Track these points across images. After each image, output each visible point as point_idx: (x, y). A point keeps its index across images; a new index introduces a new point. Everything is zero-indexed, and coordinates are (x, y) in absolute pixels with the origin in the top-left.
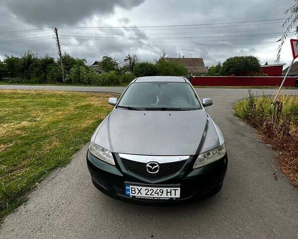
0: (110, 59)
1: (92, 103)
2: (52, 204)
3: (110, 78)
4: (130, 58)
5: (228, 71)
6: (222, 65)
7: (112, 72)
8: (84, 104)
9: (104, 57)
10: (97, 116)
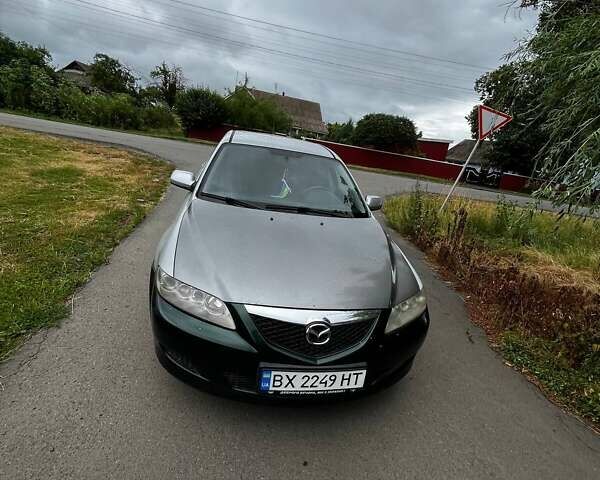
0: (114, 63)
1: (79, 166)
2: (53, 421)
3: (115, 111)
4: (165, 72)
5: (364, 138)
6: (355, 126)
7: (123, 97)
8: (54, 165)
9: (99, 56)
10: (103, 201)
